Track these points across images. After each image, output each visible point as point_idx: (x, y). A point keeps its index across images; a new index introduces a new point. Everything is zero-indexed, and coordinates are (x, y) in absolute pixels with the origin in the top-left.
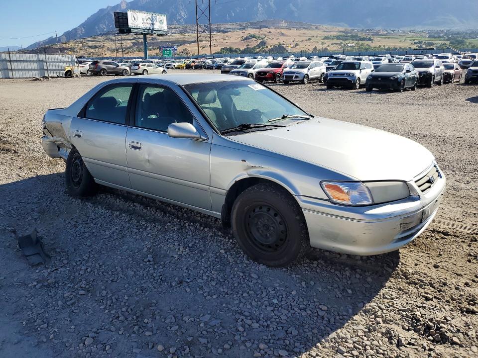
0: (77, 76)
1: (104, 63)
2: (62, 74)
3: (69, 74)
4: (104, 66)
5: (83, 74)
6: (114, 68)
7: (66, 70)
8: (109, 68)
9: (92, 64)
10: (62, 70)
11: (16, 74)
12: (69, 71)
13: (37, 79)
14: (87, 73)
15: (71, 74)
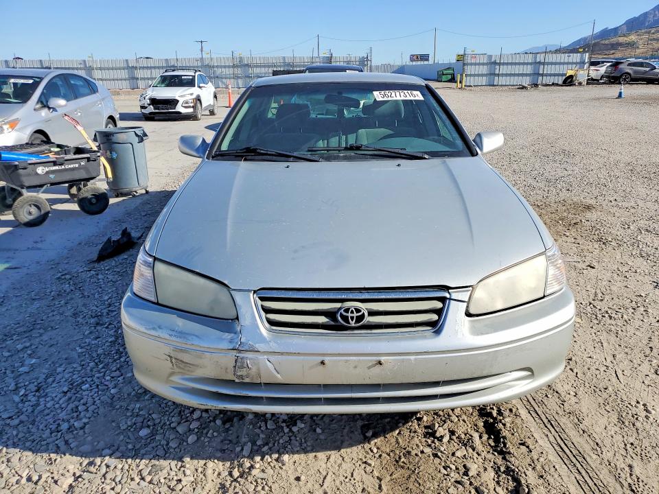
0: (580, 84)
1: (629, 65)
2: (560, 80)
3: (569, 81)
4: (628, 70)
5: (591, 81)
6: (646, 72)
7: (568, 75)
8: (636, 72)
9: (611, 66)
10: (558, 75)
11: (502, 80)
12: (571, 77)
13: (523, 88)
14: (601, 79)
15: (571, 81)
